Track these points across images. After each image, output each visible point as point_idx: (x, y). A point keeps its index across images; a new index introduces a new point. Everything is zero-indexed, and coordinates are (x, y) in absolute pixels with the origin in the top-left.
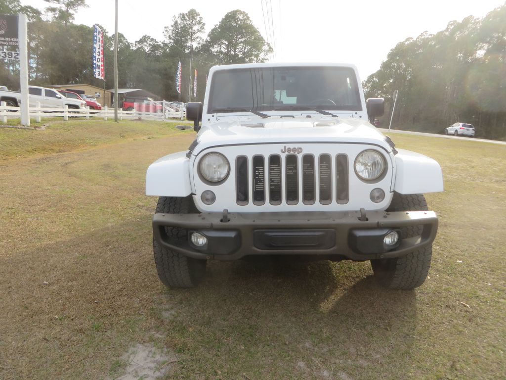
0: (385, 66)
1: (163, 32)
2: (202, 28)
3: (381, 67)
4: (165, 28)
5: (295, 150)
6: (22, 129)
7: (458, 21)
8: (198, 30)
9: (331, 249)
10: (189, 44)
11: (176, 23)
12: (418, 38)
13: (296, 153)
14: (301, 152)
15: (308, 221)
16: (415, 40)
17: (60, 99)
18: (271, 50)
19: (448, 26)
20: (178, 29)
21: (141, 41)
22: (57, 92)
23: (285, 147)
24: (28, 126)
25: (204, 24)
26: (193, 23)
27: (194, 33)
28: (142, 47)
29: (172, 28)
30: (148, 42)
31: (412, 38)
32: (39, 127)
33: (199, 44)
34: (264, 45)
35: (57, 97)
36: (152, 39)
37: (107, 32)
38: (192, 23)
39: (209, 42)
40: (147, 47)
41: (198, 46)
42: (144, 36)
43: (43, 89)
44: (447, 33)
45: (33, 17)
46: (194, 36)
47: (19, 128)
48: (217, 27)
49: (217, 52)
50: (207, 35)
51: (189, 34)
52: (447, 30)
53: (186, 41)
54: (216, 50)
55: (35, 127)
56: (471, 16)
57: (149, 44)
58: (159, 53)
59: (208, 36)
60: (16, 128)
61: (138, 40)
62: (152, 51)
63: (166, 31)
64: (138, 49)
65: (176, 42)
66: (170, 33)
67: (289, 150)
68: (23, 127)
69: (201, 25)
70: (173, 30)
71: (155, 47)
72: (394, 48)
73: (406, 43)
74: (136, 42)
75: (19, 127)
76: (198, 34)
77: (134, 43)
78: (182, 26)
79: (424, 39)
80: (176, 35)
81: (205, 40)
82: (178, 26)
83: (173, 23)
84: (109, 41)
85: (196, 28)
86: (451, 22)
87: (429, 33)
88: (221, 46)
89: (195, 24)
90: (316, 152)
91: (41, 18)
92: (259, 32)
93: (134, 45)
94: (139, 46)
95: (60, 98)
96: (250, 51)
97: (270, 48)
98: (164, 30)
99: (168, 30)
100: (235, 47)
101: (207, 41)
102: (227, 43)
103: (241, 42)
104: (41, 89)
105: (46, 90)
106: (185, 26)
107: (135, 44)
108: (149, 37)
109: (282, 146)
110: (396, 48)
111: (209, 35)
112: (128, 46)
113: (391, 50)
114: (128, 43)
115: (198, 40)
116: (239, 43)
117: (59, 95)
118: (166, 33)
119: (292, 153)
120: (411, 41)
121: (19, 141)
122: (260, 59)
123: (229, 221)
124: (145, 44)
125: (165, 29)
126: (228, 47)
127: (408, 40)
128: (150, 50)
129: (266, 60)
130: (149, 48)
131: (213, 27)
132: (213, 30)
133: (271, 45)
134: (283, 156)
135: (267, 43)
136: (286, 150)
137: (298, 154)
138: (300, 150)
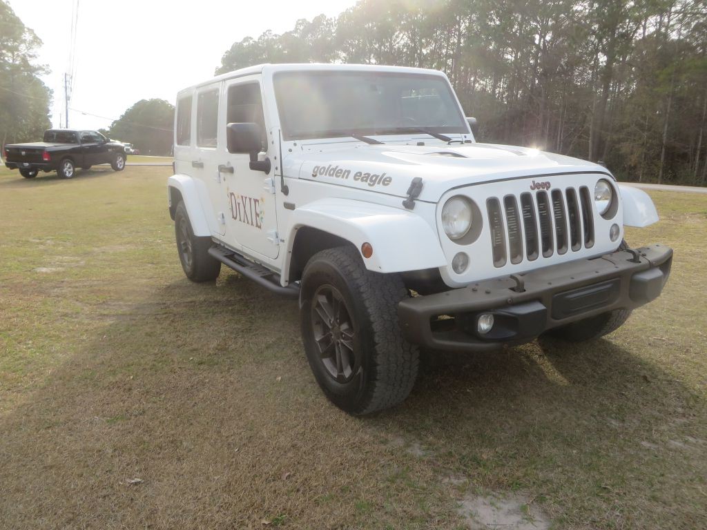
5: (543, 185)
7: (308, 20)
12: (260, 38)
13: (545, 189)
16: (257, 41)
18: (36, 41)
19: (296, 26)
23: (534, 182)
31: (251, 38)
34: (24, 32)
44: (296, 35)
52: (296, 31)
56: (323, 15)
67: (538, 186)
72: (229, 50)
73: (245, 44)
79: (267, 40)
86: (299, 20)
87: (273, 33)
90: (563, 185)
97: (36, 38)
113: (226, 52)
119: (541, 189)
120: (251, 42)
123: (525, 291)
127: (246, 39)
129: (30, 56)
133: (35, 32)
134: (534, 194)
135: (28, 29)
136: (536, 186)
137: (547, 189)
138: (547, 185)
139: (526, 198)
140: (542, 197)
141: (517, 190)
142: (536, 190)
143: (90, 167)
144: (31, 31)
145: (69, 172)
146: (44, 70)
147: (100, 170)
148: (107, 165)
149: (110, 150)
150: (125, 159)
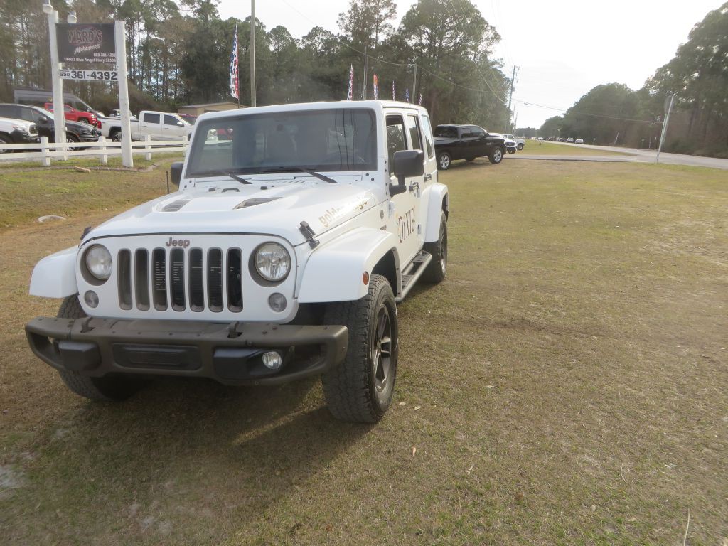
0: (684, 51)
1: (337, 22)
2: (393, 11)
3: (677, 54)
4: (340, 15)
5: (181, 242)
6: (121, 171)
8: (386, 15)
9: (198, 370)
10: (373, 36)
11: (355, 7)
13: (182, 247)
14: (188, 245)
15: (170, 334)
17: (182, 128)
18: (497, 37)
20: (358, 16)
21: (310, 36)
22: (179, 118)
23: (171, 239)
24: (130, 168)
25: (395, 6)
26: (380, 5)
27: (381, 20)
28: (312, 44)
29: (349, 15)
30: (320, 37)
32: (144, 168)
33: (388, 35)
34: (486, 30)
35: (178, 125)
36: (326, 32)
37: (265, 26)
38: (378, 4)
39: (404, 32)
40: (319, 43)
41: (387, 38)
42: (314, 29)
43: (162, 114)
45: (169, 12)
46: (381, 25)
47: (118, 171)
48: (415, 7)
49: (415, 45)
50: (400, 20)
51: (374, 22)
53: (370, 30)
54: (414, 43)
55: (140, 168)
57: (322, 40)
58: (334, 51)
59: (402, 22)
60: (115, 170)
61: (306, 34)
62: (326, 49)
63: (342, 19)
64: (308, 47)
65: (356, 33)
66: (347, 22)
67: (174, 243)
68: (124, 169)
69: (390, 8)
70: (351, 17)
71: (329, 43)
72: (701, 21)
74: (304, 37)
75: (118, 169)
76: (388, 21)
77: (301, 39)
78: (364, 10)
80: (357, 24)
81: (396, 30)
82: (357, 10)
83: (350, 8)
84: (268, 38)
85: (383, 12)
88: (421, 36)
89: (383, 7)
90: (205, 245)
91: (179, 14)
92: (478, 12)
93: (301, 42)
94: (307, 43)
95: (183, 126)
96: (465, 40)
97: (496, 34)
98: (338, 18)
99: (344, 18)
100: (441, 36)
101: (400, 30)
102: (429, 31)
103: (451, 28)
104: (159, 115)
105: (165, 116)
106: (367, 10)
107: (303, 41)
108: (321, 29)
109: (166, 238)
110: (705, 21)
111: (404, 22)
112: (293, 44)
113: (696, 25)
114: (293, 40)
115: (386, 29)
116: (448, 30)
117: (182, 121)
118: (340, 23)
119: (178, 246)
121: (111, 189)
122: (480, 52)
123: (91, 330)
124: (316, 39)
125: (340, 17)
126: (431, 37)
128: (322, 48)
129: (489, 52)
130: (321, 45)
131: (409, 9)
132: (409, 13)
133: (496, 29)
134: (168, 251)
135: (491, 27)
136: (172, 242)
137: (185, 247)
138: (186, 243)
139: (159, 254)
140: (177, 255)
141: (150, 245)
142: (172, 247)
143: (474, 158)
144: (493, 28)
145: (446, 164)
146: (498, 63)
147: (481, 162)
148: (486, 158)
149: (488, 144)
150: (503, 153)
